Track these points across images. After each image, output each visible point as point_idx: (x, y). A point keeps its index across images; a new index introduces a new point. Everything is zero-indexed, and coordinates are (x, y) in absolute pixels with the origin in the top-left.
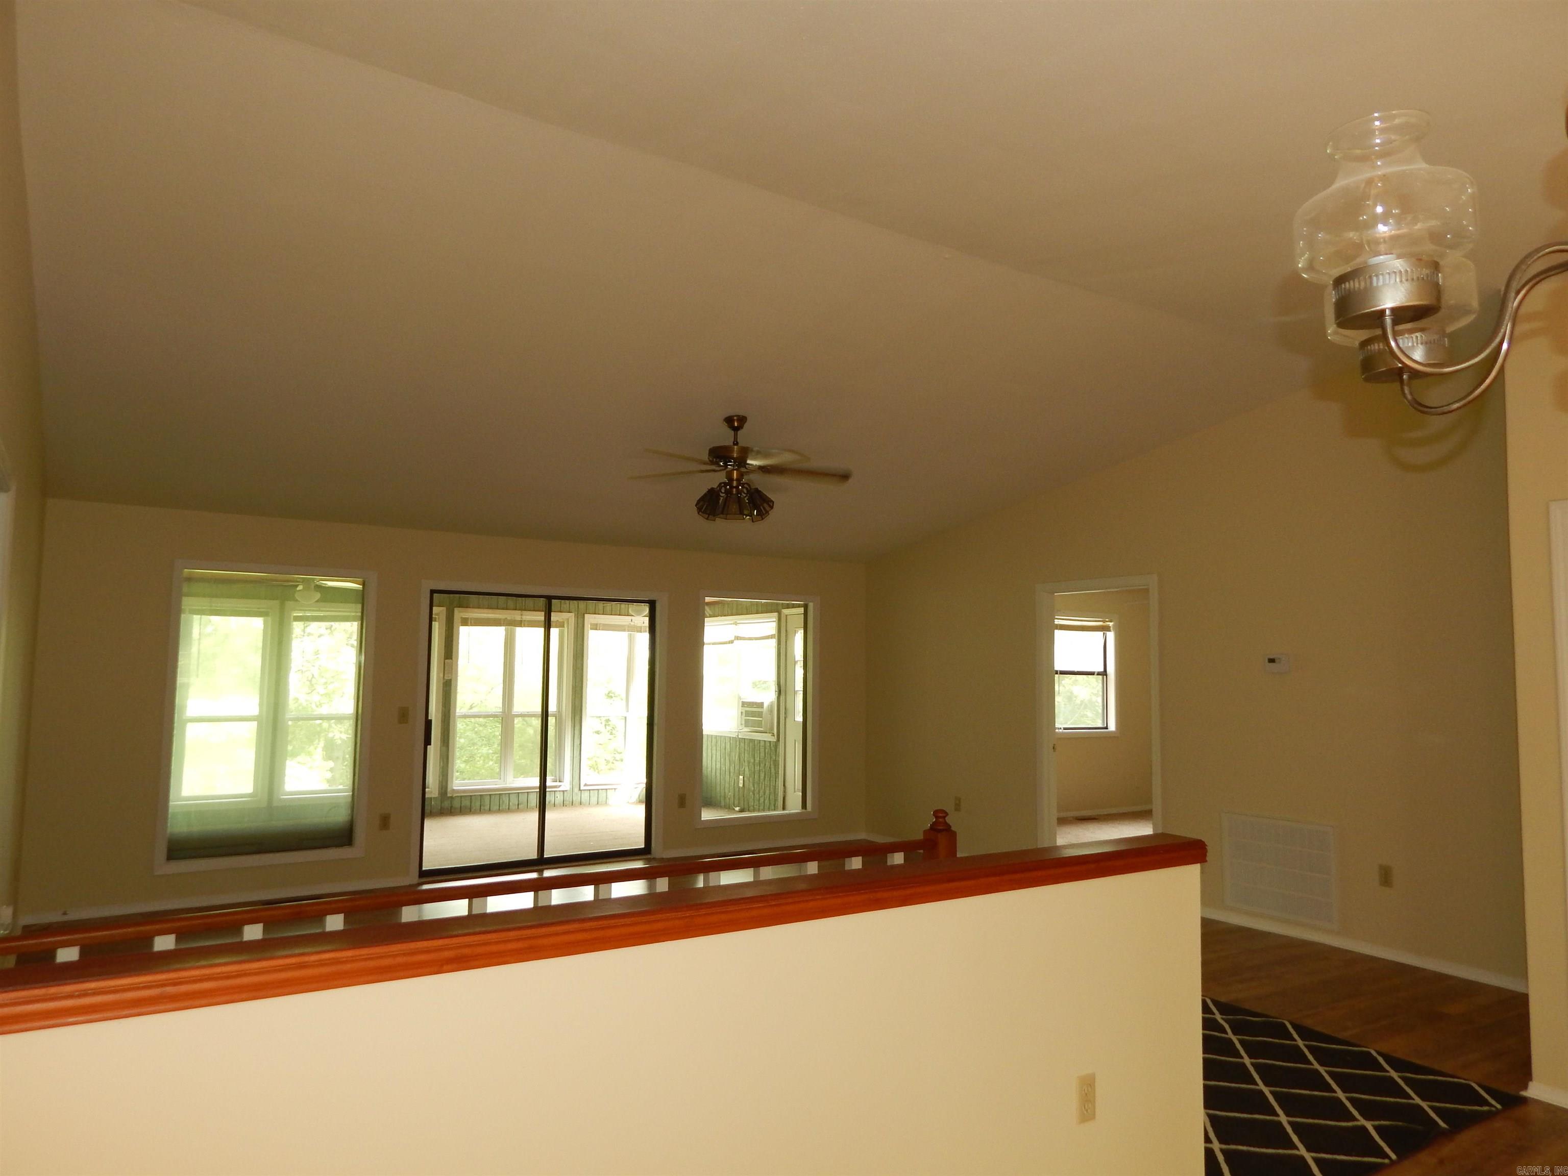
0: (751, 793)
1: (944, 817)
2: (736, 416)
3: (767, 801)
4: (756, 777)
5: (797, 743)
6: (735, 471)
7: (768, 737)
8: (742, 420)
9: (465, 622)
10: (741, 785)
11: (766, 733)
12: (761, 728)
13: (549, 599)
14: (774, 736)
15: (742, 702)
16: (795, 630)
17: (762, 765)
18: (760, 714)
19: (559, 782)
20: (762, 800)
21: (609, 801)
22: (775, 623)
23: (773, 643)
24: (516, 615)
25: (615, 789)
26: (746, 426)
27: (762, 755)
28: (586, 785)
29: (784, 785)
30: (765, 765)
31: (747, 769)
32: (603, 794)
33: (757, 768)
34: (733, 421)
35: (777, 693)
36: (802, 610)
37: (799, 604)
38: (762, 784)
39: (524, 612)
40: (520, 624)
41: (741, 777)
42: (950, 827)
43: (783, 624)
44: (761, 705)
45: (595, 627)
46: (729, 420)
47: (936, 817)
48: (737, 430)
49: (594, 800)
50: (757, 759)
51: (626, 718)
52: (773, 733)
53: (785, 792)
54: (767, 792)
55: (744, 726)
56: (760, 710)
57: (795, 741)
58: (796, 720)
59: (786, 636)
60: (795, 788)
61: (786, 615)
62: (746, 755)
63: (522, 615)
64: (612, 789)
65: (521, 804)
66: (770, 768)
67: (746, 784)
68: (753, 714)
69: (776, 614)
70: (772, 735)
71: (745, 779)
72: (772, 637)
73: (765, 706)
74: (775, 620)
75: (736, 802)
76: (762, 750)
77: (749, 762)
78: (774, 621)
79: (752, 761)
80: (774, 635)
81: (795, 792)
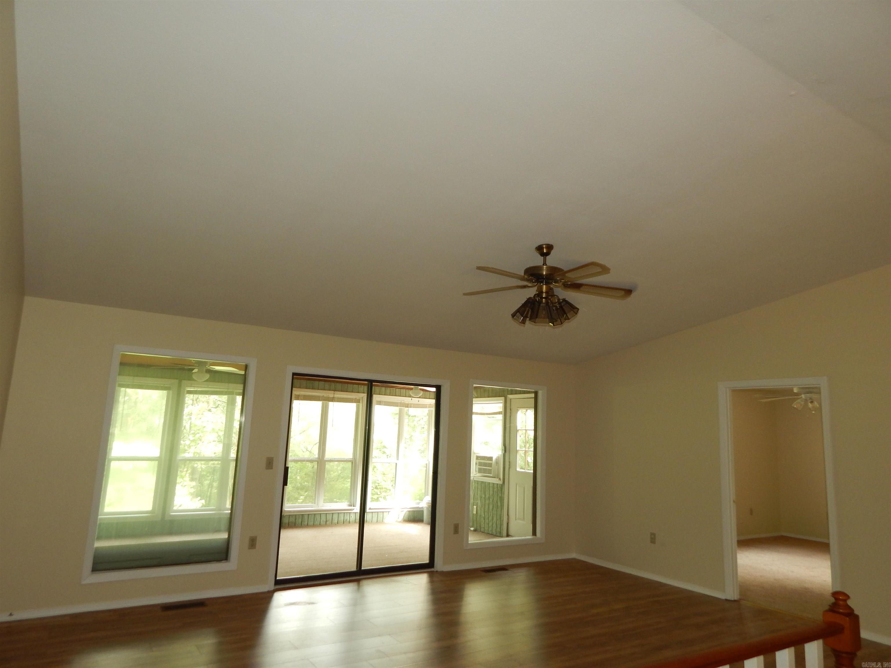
0: (482, 519)
1: (845, 601)
2: (545, 244)
3: (494, 525)
4: (487, 507)
5: (517, 487)
6: (544, 286)
7: (495, 481)
8: (550, 247)
9: (298, 398)
10: (475, 512)
11: (495, 478)
12: (491, 474)
13: (371, 382)
14: (500, 480)
15: (476, 456)
16: (517, 409)
17: (491, 500)
18: (490, 465)
19: (353, 506)
20: (491, 524)
21: (385, 521)
22: (502, 404)
23: (501, 417)
24: (331, 394)
25: (389, 512)
27: (491, 492)
28: (370, 509)
29: (508, 515)
30: (493, 499)
31: (479, 502)
32: (380, 515)
33: (487, 502)
34: (543, 248)
35: (503, 451)
36: (533, 395)
37: (520, 390)
38: (491, 513)
39: (336, 392)
40: (333, 400)
41: (475, 507)
42: (853, 610)
43: (508, 405)
44: (491, 459)
45: (380, 403)
46: (539, 249)
47: (836, 599)
48: (544, 255)
49: (375, 519)
50: (487, 496)
51: (396, 464)
52: (500, 478)
53: (508, 519)
54: (495, 519)
55: (477, 472)
56: (490, 462)
57: (516, 485)
58: (517, 470)
59: (510, 413)
60: (516, 517)
61: (511, 399)
62: (479, 492)
63: (334, 394)
64: (387, 512)
65: (328, 521)
66: (497, 502)
67: (479, 512)
68: (485, 465)
69: (503, 398)
70: (499, 480)
71: (478, 508)
72: (499, 413)
73: (494, 459)
74: (502, 402)
75: (471, 524)
76: (491, 489)
77: (481, 497)
78: (501, 403)
79: (483, 496)
80: (501, 412)
81: (516, 520)
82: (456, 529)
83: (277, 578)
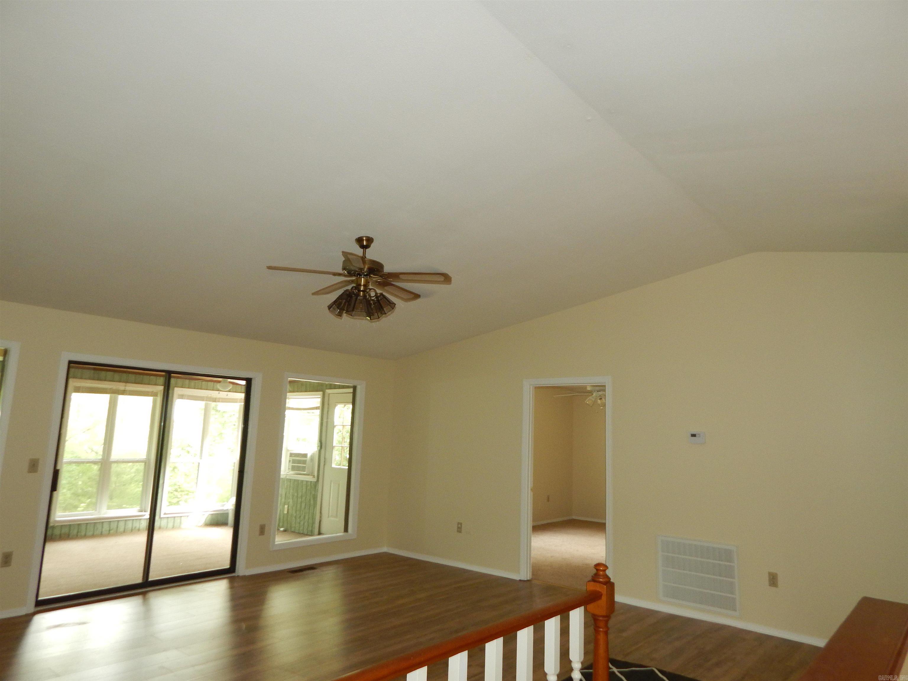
0: (294, 518)
1: (604, 571)
2: (365, 237)
3: (306, 524)
4: (299, 506)
5: (332, 483)
6: (363, 278)
7: (309, 478)
8: (370, 240)
9: (78, 390)
10: (286, 512)
11: (309, 475)
12: (305, 472)
13: (169, 374)
14: (315, 477)
15: (290, 453)
16: (336, 404)
17: (304, 498)
18: (304, 462)
19: (145, 512)
20: (302, 523)
21: (182, 526)
22: (320, 399)
23: (318, 412)
24: (121, 386)
25: (188, 516)
26: (372, 245)
27: (304, 490)
28: (165, 514)
29: (321, 513)
30: (306, 498)
31: (291, 501)
32: (178, 521)
33: (299, 500)
34: (363, 240)
35: (319, 447)
36: (351, 390)
37: (339, 385)
38: (303, 511)
39: (128, 384)
40: (124, 393)
41: (286, 506)
42: (609, 579)
43: (326, 398)
44: (305, 455)
45: (182, 397)
46: (359, 240)
47: (597, 570)
48: (364, 248)
49: (170, 525)
50: (300, 494)
51: (199, 463)
52: (314, 476)
53: (321, 517)
54: (307, 518)
55: (290, 470)
56: (304, 459)
57: (331, 481)
58: (332, 466)
59: (328, 408)
60: (329, 515)
61: (329, 394)
62: (291, 491)
63: (125, 386)
64: (185, 516)
65: (112, 530)
66: (310, 500)
67: (290, 511)
68: (299, 462)
69: (321, 393)
70: (313, 477)
71: (289, 508)
72: (317, 408)
73: (309, 456)
74: (320, 396)
75: (281, 524)
76: (304, 487)
77: (293, 496)
78: (319, 398)
79: (296, 494)
80: (319, 407)
81: (329, 517)
82: (262, 530)
83: (40, 599)
